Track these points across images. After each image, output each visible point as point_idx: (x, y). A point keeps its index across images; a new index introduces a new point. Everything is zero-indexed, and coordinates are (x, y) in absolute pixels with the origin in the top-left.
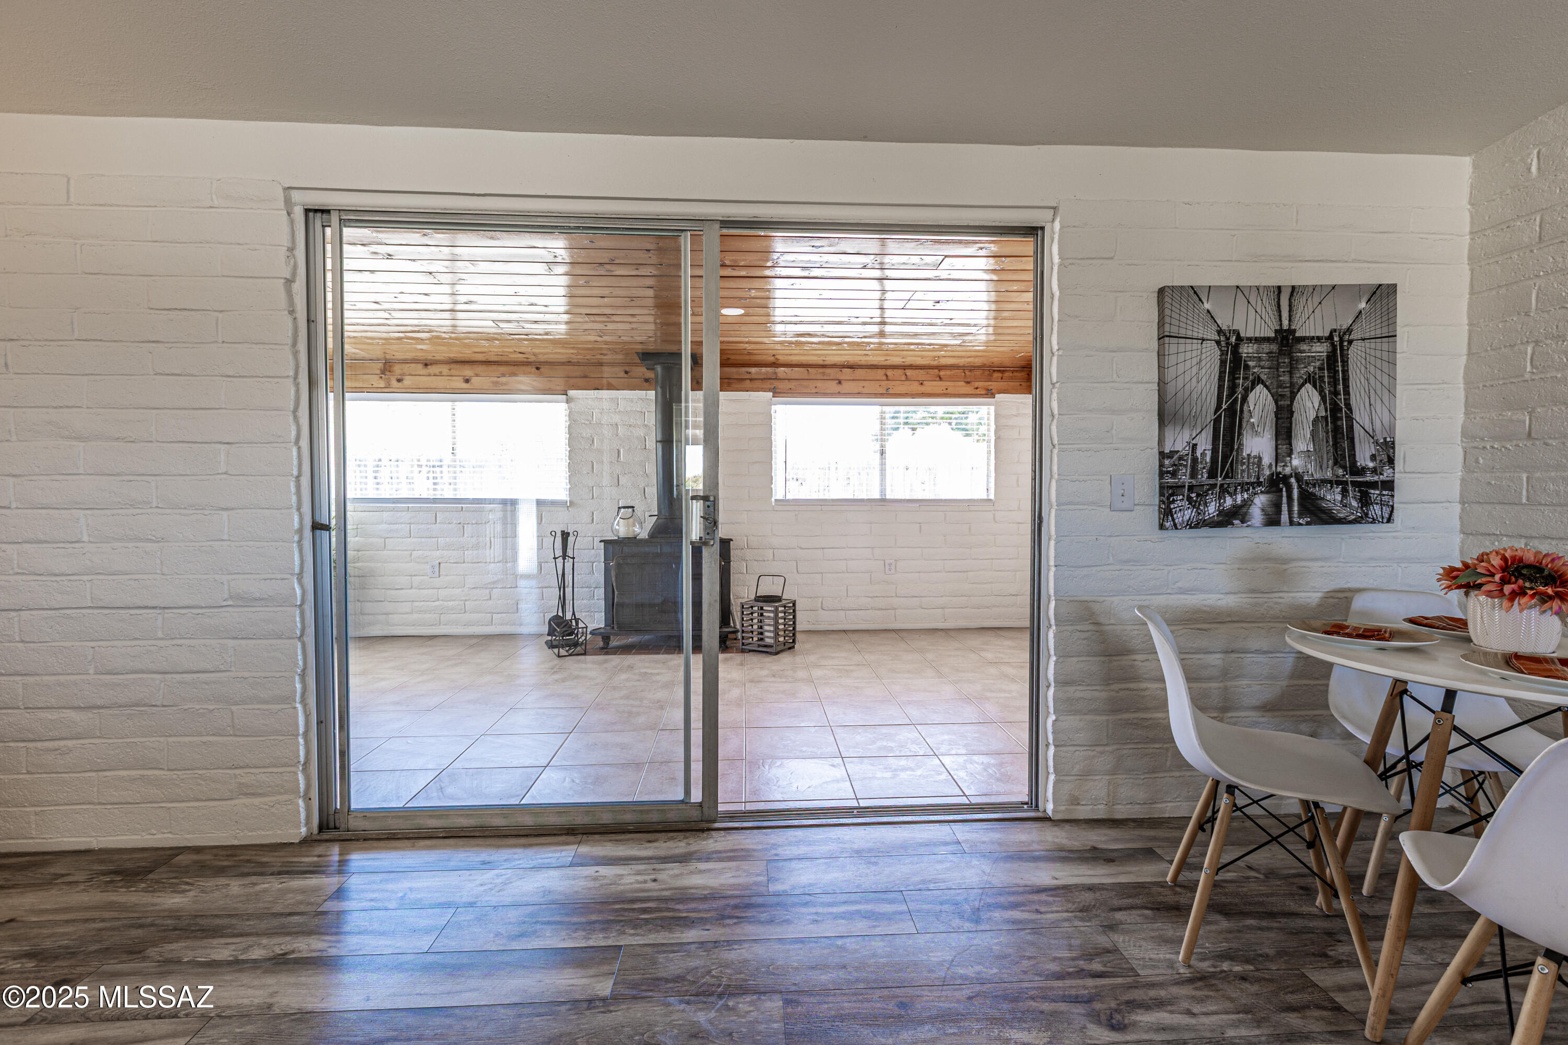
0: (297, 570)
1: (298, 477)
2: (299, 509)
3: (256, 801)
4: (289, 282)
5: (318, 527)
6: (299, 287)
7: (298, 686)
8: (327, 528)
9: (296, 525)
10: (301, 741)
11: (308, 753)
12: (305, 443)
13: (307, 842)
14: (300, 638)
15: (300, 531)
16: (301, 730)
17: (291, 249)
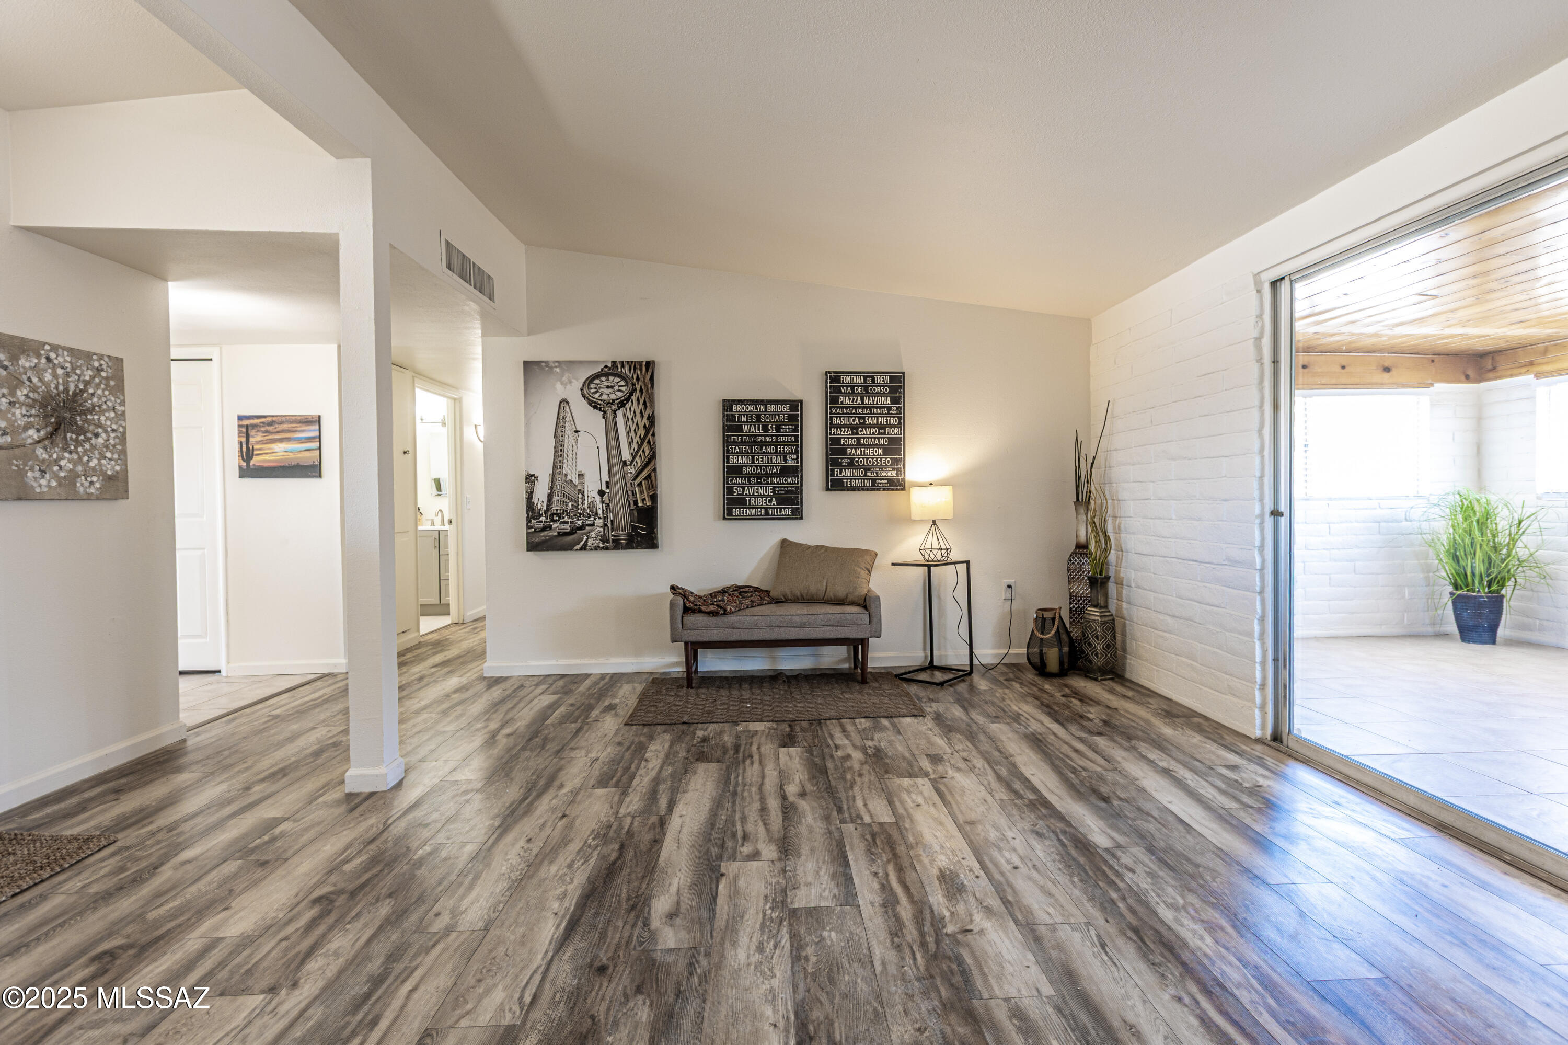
0: (1257, 543)
1: (1261, 478)
2: (1261, 500)
3: (1235, 700)
4: (1258, 339)
5: (1276, 514)
6: (1267, 341)
7: (1257, 628)
8: (1282, 515)
9: (1257, 511)
10: (1258, 667)
11: (1264, 678)
12: (1268, 452)
13: (1259, 741)
14: (1261, 592)
15: (1262, 516)
16: (1258, 658)
17: (1260, 316)
